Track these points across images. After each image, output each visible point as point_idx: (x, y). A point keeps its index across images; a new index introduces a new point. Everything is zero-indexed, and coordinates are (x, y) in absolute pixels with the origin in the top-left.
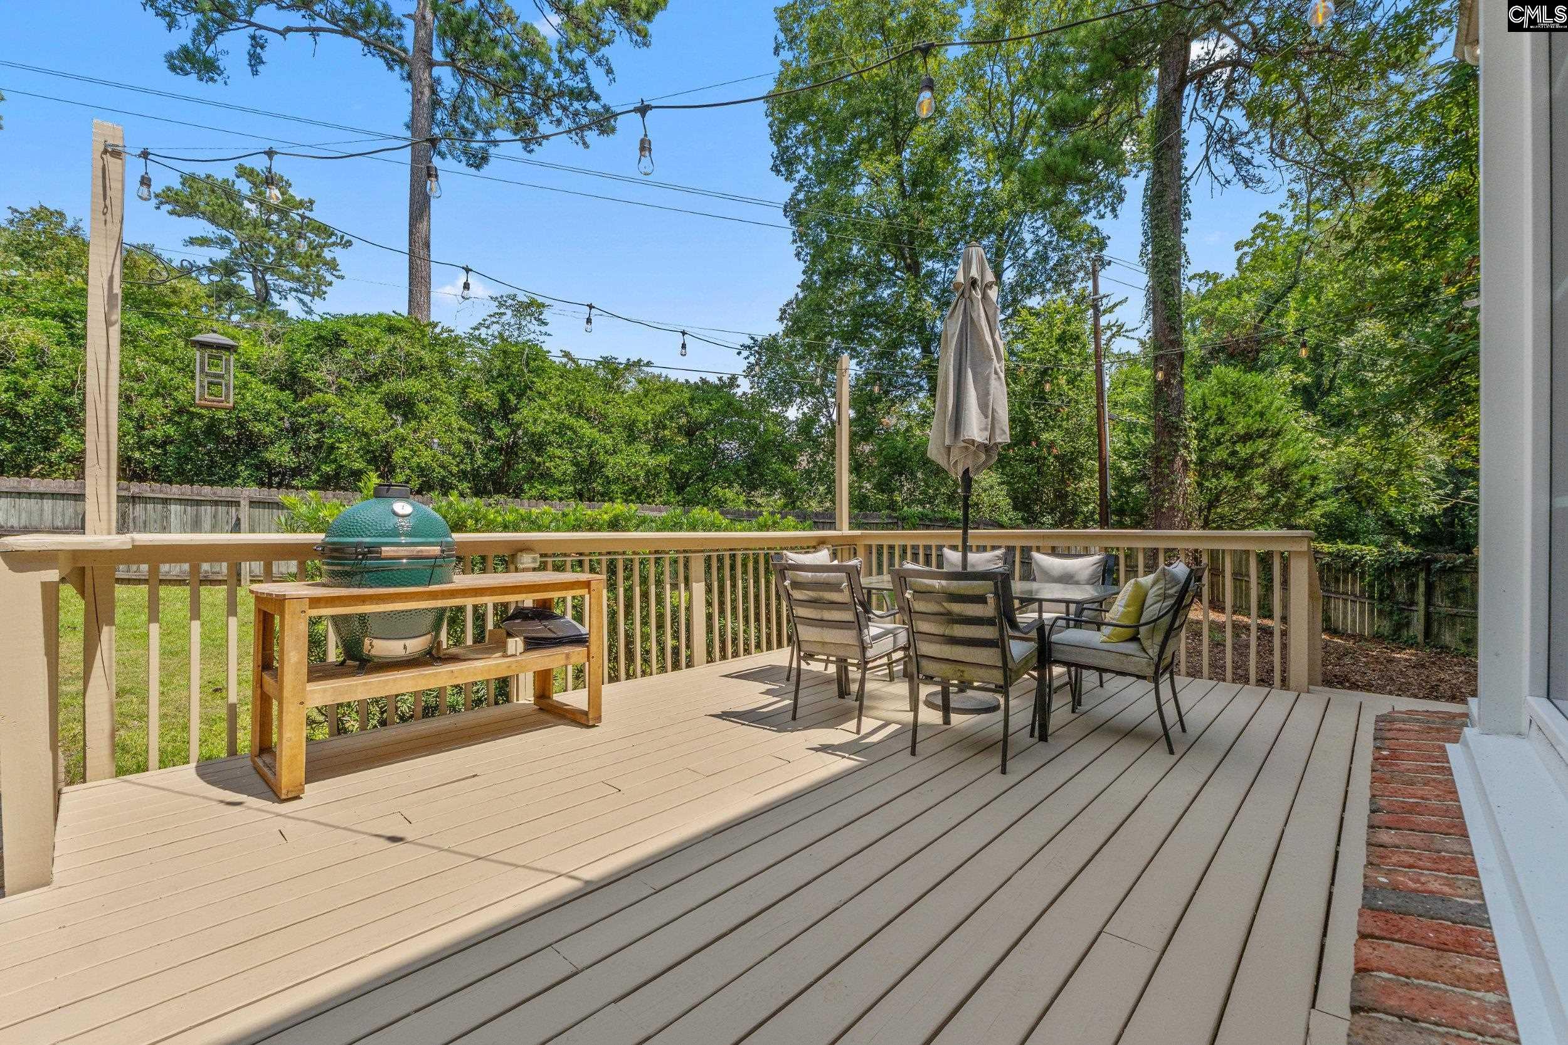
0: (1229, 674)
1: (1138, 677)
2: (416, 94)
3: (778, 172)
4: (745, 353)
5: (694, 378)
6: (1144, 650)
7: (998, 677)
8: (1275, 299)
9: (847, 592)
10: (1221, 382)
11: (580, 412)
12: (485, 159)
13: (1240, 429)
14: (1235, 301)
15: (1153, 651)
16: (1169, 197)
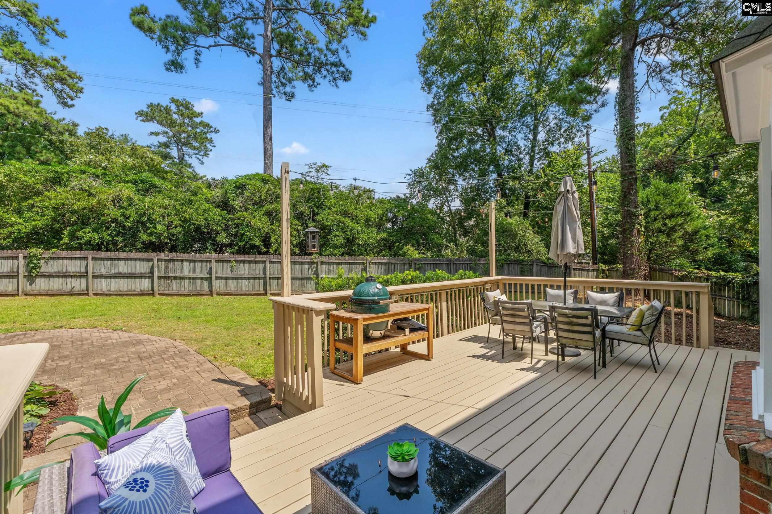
0: (673, 341)
1: (642, 344)
2: (265, 70)
3: (424, 90)
4: (408, 177)
5: (394, 196)
6: (644, 334)
7: (591, 345)
8: (683, 141)
9: (527, 312)
10: (657, 189)
11: (345, 214)
12: (293, 96)
13: (667, 212)
14: (660, 138)
15: (648, 335)
16: (628, 103)
